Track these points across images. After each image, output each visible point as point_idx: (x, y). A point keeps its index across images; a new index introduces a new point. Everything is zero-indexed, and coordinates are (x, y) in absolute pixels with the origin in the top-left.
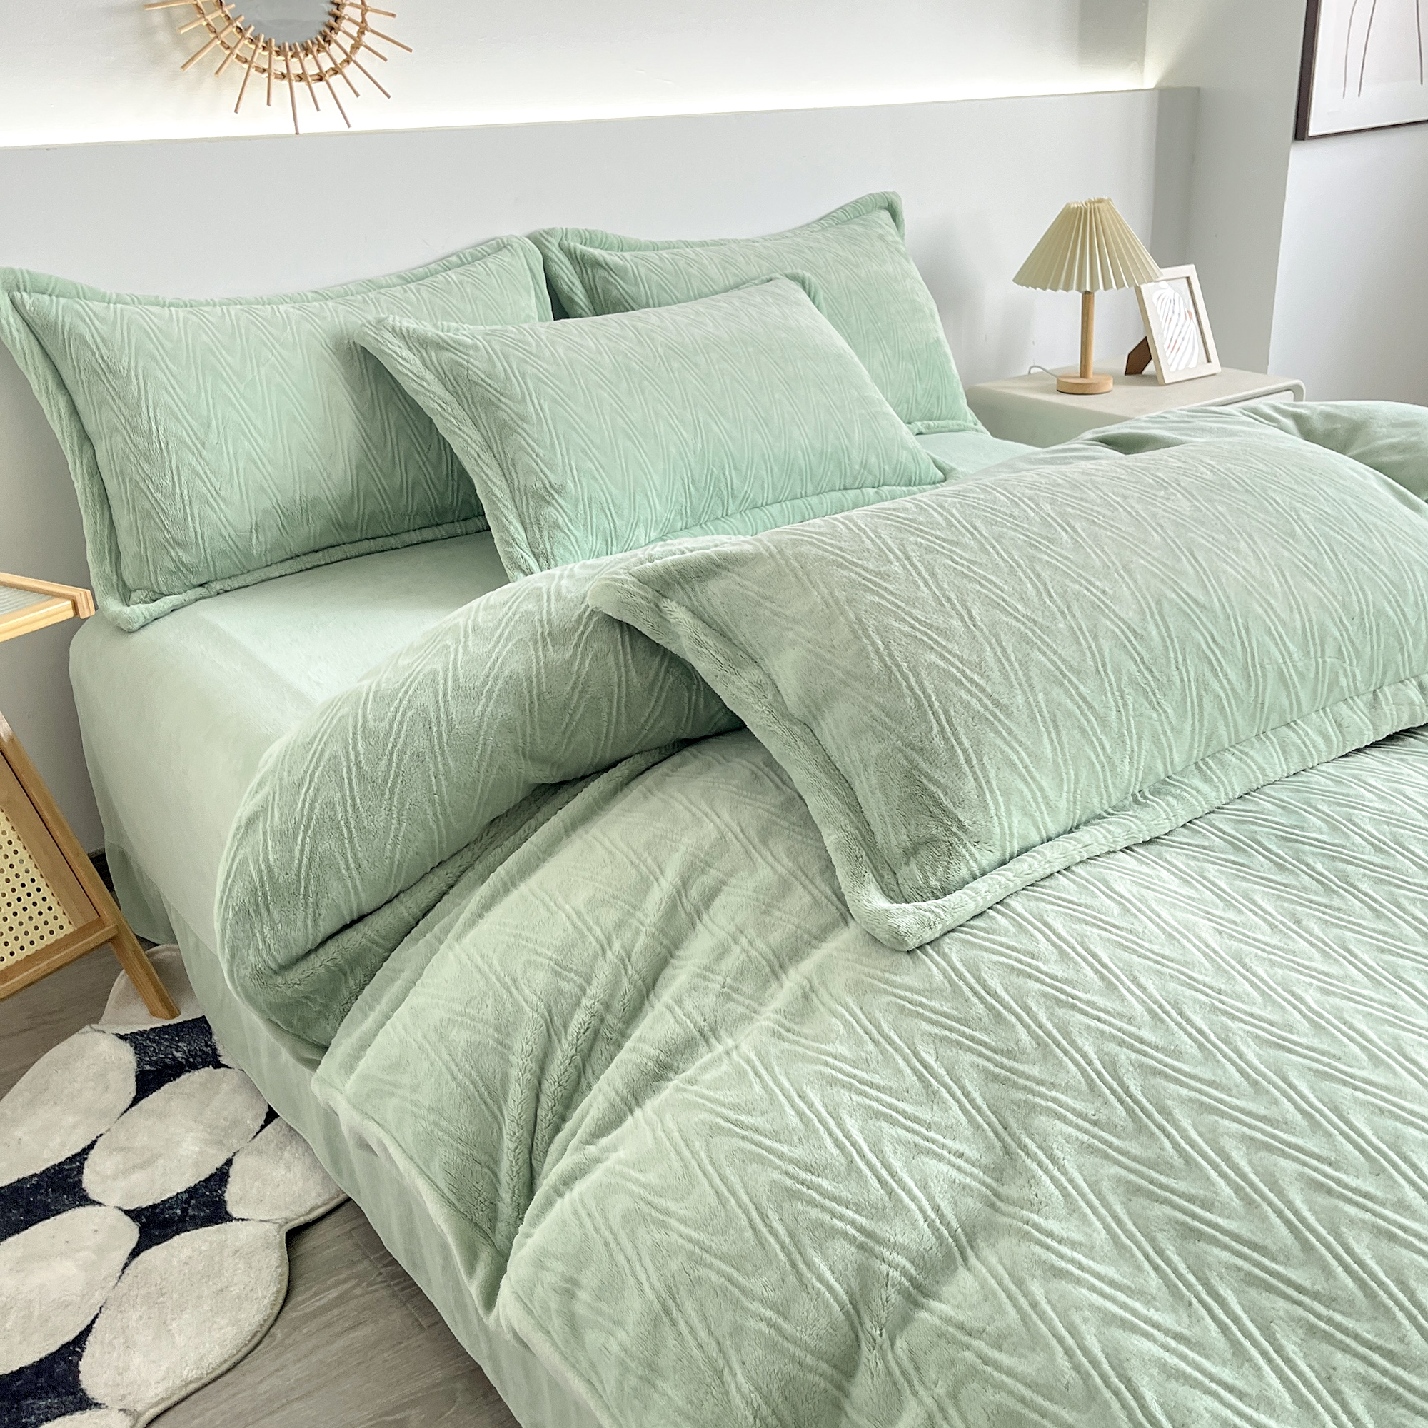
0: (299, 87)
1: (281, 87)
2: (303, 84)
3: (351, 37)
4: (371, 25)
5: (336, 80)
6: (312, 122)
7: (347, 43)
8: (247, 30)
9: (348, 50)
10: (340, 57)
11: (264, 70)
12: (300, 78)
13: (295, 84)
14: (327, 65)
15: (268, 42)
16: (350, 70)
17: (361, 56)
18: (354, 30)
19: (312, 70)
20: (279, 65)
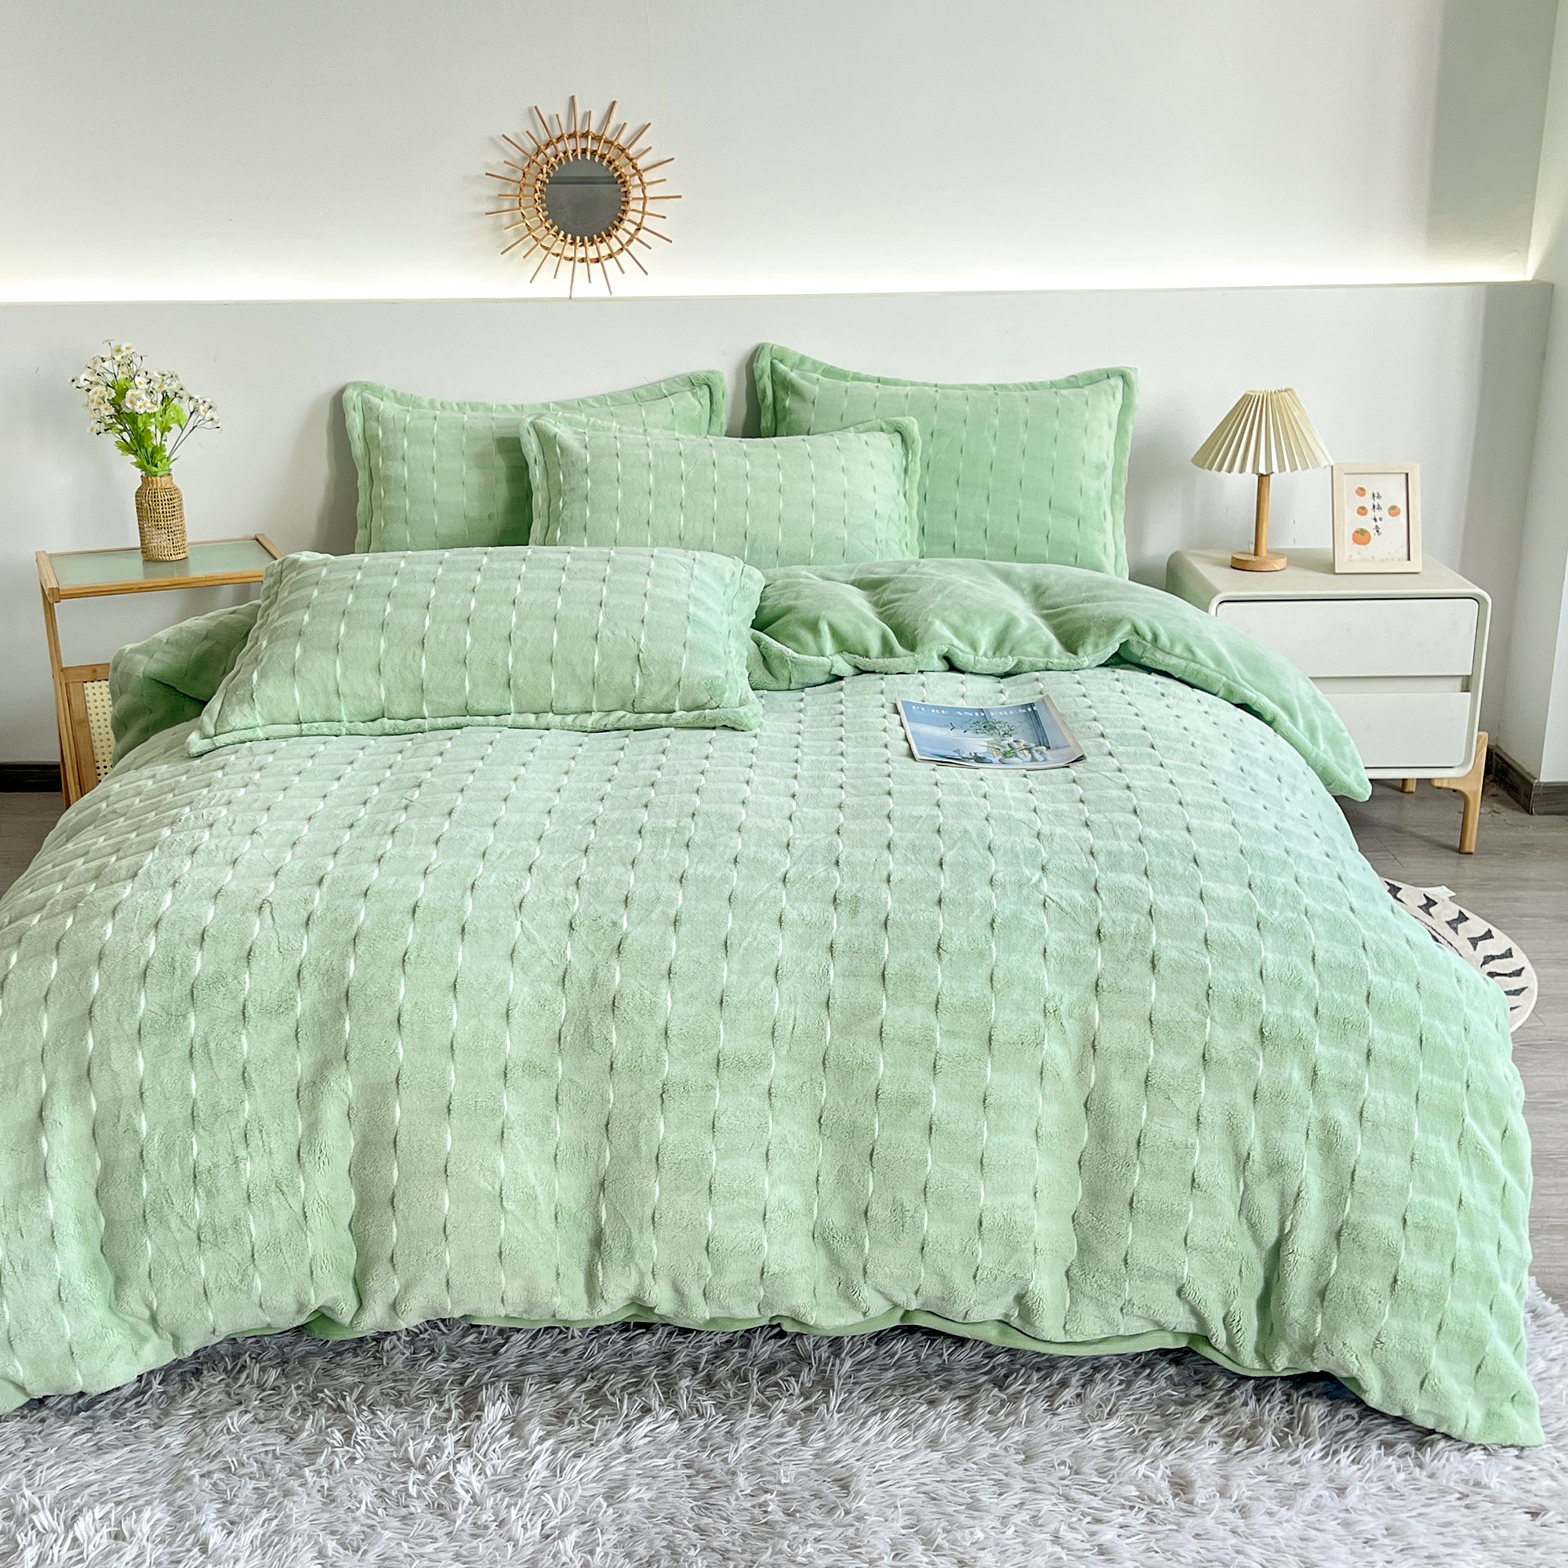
0: (581, 267)
1: (567, 266)
2: (585, 264)
3: (629, 233)
4: (644, 224)
5: (610, 264)
6: (582, 290)
7: (625, 238)
8: (552, 227)
9: (624, 242)
10: (616, 246)
11: (558, 255)
12: (582, 260)
13: (577, 264)
14: (604, 251)
15: (565, 236)
16: (623, 257)
17: (635, 246)
18: (632, 228)
19: (592, 254)
20: (569, 252)
